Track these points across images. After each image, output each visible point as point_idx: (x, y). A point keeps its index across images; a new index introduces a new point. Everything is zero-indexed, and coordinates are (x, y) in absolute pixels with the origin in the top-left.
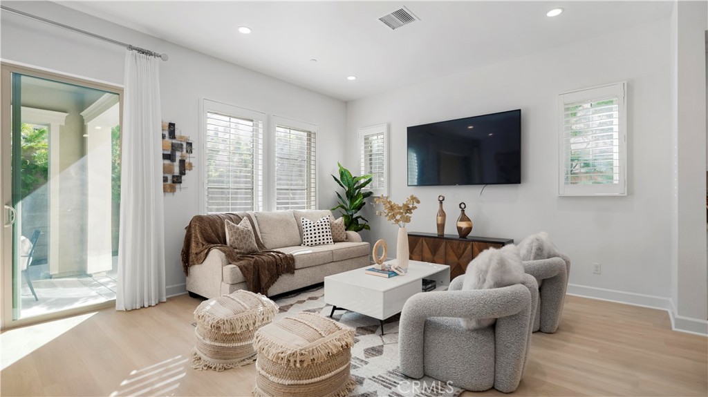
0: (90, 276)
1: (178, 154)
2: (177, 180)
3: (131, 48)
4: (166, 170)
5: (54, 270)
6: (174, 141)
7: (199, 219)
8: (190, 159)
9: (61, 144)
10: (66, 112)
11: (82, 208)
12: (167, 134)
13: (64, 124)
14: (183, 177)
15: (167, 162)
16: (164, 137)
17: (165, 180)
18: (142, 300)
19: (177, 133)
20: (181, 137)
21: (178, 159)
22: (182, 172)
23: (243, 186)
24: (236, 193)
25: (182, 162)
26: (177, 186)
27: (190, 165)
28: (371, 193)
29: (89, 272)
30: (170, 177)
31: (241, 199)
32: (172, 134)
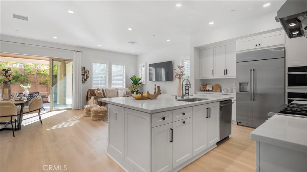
0: (67, 105)
1: (86, 74)
2: (85, 80)
3: (75, 51)
4: (83, 78)
5: (58, 103)
6: (85, 71)
7: (90, 90)
8: (89, 75)
9: (60, 70)
10: (61, 61)
11: (65, 87)
12: (83, 69)
13: (61, 64)
14: (87, 80)
15: (83, 76)
16: (82, 70)
17: (82, 80)
18: (77, 108)
19: (86, 69)
20: (87, 70)
21: (86, 75)
22: (87, 78)
23: (103, 81)
24: (101, 83)
25: (87, 76)
26: (85, 82)
27: (89, 76)
28: (142, 83)
29: (67, 104)
30: (84, 80)
31: (103, 85)
32: (84, 70)
